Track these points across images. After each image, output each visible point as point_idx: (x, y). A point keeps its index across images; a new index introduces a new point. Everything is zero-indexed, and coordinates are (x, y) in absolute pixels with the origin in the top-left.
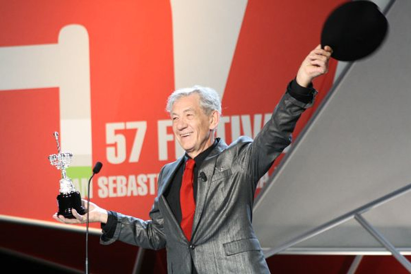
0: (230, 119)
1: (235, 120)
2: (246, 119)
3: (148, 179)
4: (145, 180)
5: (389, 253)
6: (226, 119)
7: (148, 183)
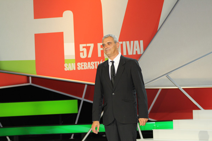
0: (123, 43)
1: (124, 43)
2: (128, 42)
3: (95, 63)
4: (94, 64)
5: (177, 88)
6: (121, 43)
7: (94, 65)
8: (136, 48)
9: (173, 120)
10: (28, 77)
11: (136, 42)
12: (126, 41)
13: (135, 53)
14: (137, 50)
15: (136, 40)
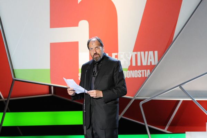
0: (137, 53)
1: (139, 53)
2: (142, 53)
5: (191, 100)
6: (136, 53)
8: (151, 59)
9: (186, 132)
10: (50, 86)
11: (151, 53)
12: (140, 51)
13: (149, 64)
14: (151, 61)
15: (151, 50)
